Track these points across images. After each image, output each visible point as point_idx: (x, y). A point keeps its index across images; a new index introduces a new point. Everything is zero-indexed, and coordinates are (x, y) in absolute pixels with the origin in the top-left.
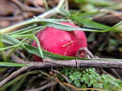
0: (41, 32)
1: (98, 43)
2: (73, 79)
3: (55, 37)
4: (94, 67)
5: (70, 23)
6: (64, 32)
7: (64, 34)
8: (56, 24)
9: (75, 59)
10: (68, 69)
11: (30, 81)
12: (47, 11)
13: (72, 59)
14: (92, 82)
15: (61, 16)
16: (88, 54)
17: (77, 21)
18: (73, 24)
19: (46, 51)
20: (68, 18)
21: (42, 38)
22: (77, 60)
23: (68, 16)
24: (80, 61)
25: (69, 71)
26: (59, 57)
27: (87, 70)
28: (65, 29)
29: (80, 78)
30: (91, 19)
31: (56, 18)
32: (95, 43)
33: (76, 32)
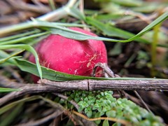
0: (42, 42)
1: (125, 57)
2: (83, 107)
3: (61, 49)
4: (112, 89)
5: (85, 28)
6: (74, 42)
7: (73, 44)
8: (63, 30)
9: (88, 79)
10: (80, 93)
11: (29, 110)
12: (52, 10)
13: (83, 79)
14: (105, 110)
15: (73, 19)
16: (105, 71)
17: (95, 27)
18: (89, 30)
19: (48, 69)
20: (83, 22)
21: (43, 50)
22: (90, 81)
23: (83, 19)
24: (94, 81)
25: (81, 95)
26: (66, 77)
27: (102, 93)
28: (75, 37)
29: (92, 104)
30: (113, 24)
31: (66, 22)
32: (122, 56)
33: (90, 42)
